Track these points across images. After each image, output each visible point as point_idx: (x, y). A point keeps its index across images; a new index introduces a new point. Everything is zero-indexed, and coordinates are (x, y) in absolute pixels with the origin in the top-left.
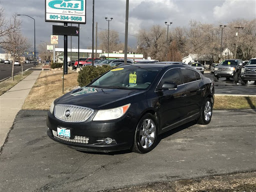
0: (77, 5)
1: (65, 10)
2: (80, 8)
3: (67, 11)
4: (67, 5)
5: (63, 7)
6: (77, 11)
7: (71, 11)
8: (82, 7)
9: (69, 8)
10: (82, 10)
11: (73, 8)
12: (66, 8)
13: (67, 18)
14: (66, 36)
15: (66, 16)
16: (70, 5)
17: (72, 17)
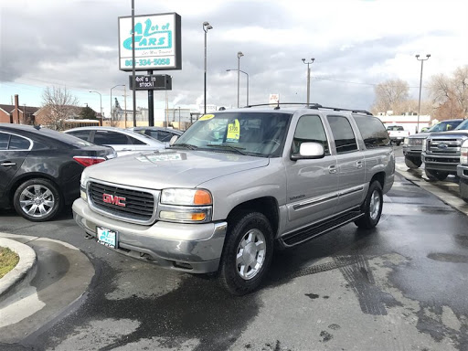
0: (162, 41)
1: (146, 51)
2: (166, 44)
3: (148, 51)
4: (148, 42)
5: (143, 46)
6: (162, 50)
7: (154, 50)
8: (170, 42)
9: (152, 46)
10: (170, 46)
11: (157, 46)
12: (147, 46)
13: (149, 62)
14: (151, 91)
15: (147, 59)
16: (153, 41)
17: (155, 60)
